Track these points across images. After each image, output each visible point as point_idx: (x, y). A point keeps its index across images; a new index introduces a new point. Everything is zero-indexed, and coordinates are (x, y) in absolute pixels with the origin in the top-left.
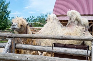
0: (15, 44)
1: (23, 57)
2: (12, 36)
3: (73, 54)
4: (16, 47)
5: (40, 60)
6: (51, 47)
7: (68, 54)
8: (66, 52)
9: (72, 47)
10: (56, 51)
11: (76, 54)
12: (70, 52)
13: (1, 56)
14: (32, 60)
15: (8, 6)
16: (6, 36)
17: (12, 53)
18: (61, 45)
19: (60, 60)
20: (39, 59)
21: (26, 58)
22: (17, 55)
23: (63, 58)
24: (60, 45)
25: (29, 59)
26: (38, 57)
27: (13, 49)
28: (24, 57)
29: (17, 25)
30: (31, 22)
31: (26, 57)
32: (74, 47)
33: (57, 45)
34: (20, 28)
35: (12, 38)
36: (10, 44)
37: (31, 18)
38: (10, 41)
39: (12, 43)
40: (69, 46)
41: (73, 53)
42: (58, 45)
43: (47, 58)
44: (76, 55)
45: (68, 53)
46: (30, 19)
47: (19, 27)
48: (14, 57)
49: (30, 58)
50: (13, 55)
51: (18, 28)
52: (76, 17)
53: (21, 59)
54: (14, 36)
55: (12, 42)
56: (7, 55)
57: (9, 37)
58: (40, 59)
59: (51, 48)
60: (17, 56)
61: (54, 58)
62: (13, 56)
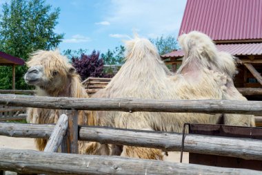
0: (79, 128)
1: (104, 164)
2: (69, 105)
3: (244, 154)
4: (81, 135)
5: (151, 172)
6: (179, 134)
7: (230, 155)
8: (224, 149)
9: (242, 133)
10: (193, 145)
11: (254, 155)
12: (235, 150)
13: (43, 162)
14: (130, 173)
15: (57, 20)
16: (53, 103)
17: (70, 152)
18: (209, 130)
19: (211, 171)
20: (148, 169)
21: (112, 168)
22: (85, 159)
23: (216, 166)
24: (205, 130)
25: (120, 170)
26: (146, 164)
27: (72, 140)
28: (106, 163)
29: (41, 70)
30: (118, 63)
31: (111, 164)
32: (246, 134)
33: (197, 127)
34: (51, 79)
35: (69, 109)
36: (65, 127)
37: (117, 53)
38: (64, 117)
39: (70, 126)
40: (232, 133)
41: (244, 151)
42: (200, 129)
43: (172, 167)
44: (252, 158)
45: (229, 153)
46: (114, 56)
47: (48, 75)
48: (78, 165)
49: (122, 166)
50: (76, 159)
51: (44, 78)
52: (204, 47)
53: (97, 171)
54: (74, 105)
55: (68, 120)
56: (57, 159)
57: (61, 109)
58: (151, 169)
59: (181, 136)
60: (87, 161)
61: (192, 168)
62: (74, 163)
